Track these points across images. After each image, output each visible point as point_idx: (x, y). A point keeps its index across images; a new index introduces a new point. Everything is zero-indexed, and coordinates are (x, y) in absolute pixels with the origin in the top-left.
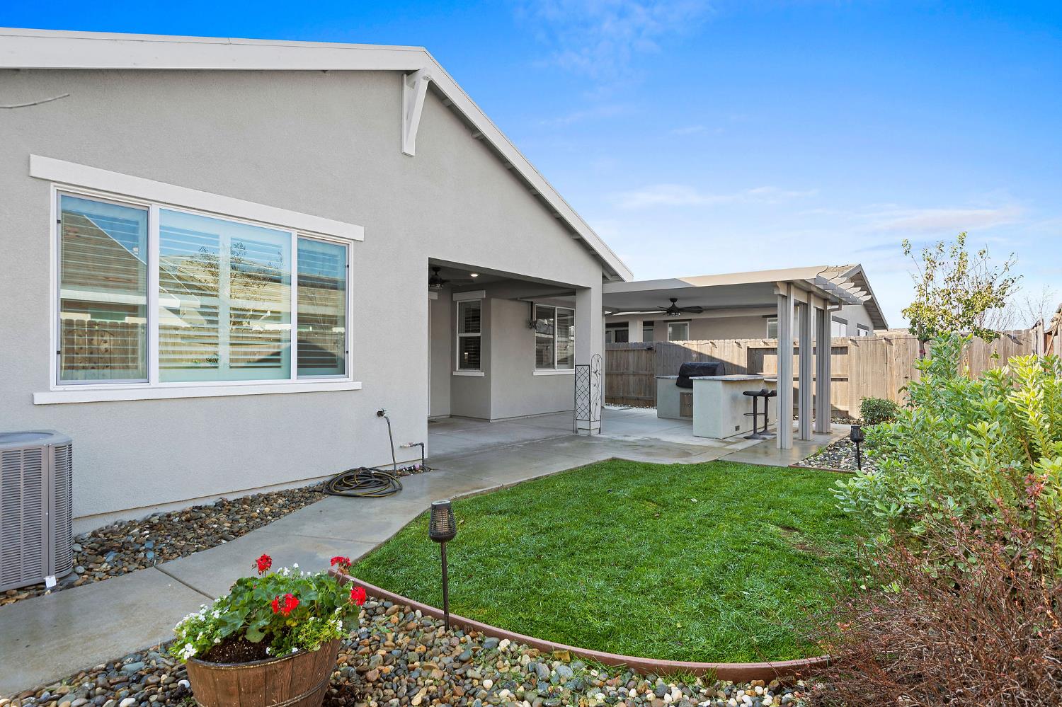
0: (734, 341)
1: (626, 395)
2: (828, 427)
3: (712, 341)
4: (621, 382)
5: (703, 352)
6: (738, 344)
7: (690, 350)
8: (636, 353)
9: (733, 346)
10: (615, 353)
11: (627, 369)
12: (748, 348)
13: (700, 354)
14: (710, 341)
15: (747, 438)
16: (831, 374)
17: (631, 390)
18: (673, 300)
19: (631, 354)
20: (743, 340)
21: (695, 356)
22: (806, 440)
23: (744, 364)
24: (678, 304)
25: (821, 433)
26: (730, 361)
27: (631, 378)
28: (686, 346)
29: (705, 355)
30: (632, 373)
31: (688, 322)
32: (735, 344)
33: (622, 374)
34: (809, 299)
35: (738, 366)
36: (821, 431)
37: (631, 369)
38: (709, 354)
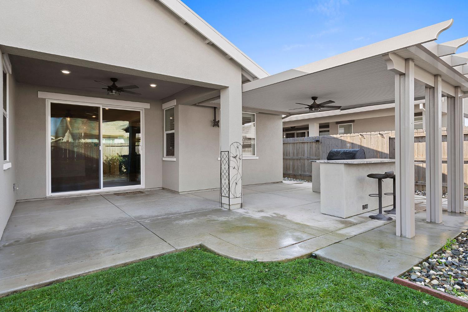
0: (378, 132)
1: (303, 173)
2: (461, 205)
3: (361, 134)
4: (300, 164)
5: (355, 142)
6: (382, 135)
7: (345, 141)
8: (309, 144)
9: (377, 137)
10: (296, 145)
11: (303, 156)
12: (390, 138)
13: (352, 144)
14: (359, 134)
15: (372, 217)
16: (464, 157)
17: (306, 169)
18: (314, 98)
19: (306, 145)
20: (386, 132)
21: (348, 145)
22: (435, 223)
23: (386, 151)
24: (318, 102)
25: (453, 213)
26: (375, 149)
27: (306, 162)
28: (342, 138)
29: (356, 144)
30: (306, 158)
31: (352, 123)
32: (379, 135)
33: (300, 159)
34: (436, 82)
35: (382, 153)
36: (453, 210)
37: (306, 155)
38: (359, 144)
